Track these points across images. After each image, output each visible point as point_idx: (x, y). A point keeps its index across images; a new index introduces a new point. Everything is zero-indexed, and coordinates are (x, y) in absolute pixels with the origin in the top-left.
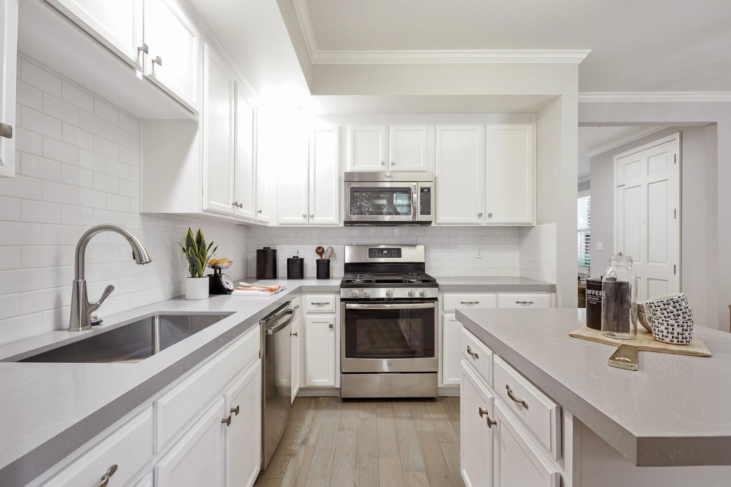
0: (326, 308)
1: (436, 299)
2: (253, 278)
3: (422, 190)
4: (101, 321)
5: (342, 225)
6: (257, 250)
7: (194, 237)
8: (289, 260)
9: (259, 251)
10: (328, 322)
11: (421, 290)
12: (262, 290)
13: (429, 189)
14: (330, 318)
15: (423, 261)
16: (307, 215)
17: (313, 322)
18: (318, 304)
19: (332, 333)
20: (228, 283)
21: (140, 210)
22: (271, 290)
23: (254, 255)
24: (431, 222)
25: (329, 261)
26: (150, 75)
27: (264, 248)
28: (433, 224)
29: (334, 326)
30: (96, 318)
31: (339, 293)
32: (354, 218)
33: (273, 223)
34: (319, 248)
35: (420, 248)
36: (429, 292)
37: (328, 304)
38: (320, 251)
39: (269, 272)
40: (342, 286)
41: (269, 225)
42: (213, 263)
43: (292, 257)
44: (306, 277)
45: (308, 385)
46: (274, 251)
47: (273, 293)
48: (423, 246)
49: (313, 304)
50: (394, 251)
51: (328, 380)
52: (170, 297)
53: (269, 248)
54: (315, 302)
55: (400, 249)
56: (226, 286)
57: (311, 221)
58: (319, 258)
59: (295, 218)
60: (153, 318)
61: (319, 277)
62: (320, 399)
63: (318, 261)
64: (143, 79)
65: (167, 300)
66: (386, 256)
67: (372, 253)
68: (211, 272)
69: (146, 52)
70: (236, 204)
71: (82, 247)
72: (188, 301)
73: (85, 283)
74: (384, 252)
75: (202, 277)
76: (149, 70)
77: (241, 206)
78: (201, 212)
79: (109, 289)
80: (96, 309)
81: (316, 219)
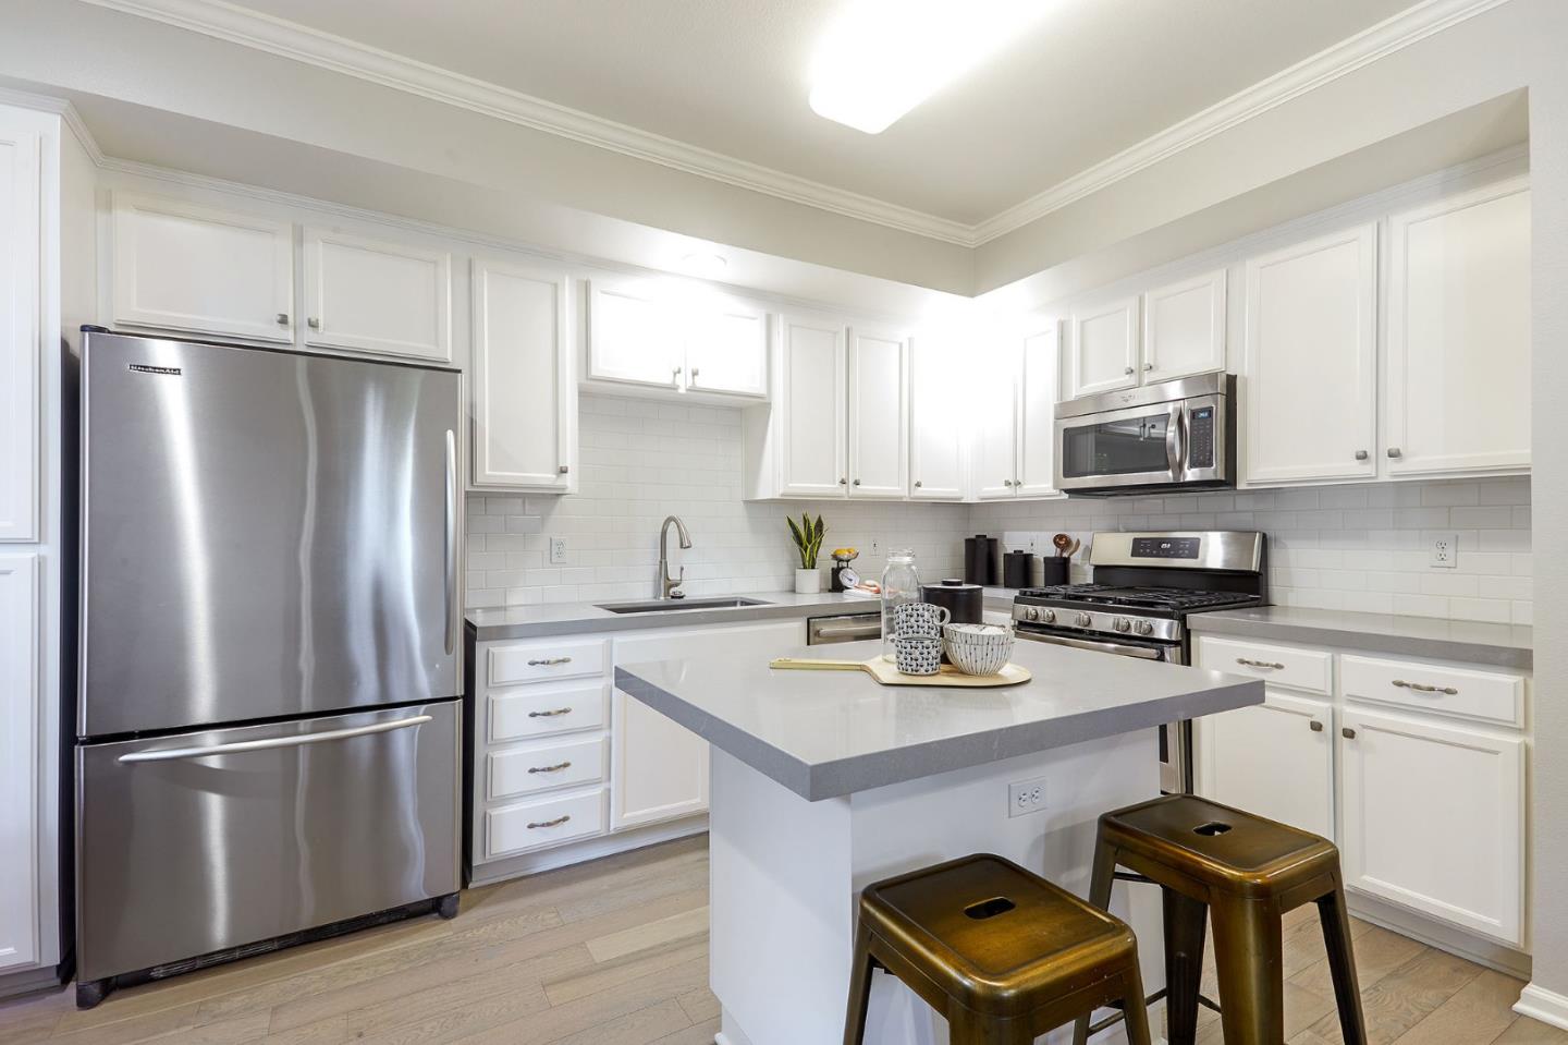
3: (1195, 415)
4: (684, 596)
5: (1066, 496)
6: (966, 539)
8: (1009, 555)
9: (968, 541)
13: (1210, 412)
16: (1012, 482)
20: (849, 580)
21: (743, 498)
25: (1070, 560)
26: (690, 387)
27: (977, 536)
30: (681, 591)
31: (1013, 610)
34: (1060, 537)
38: (1062, 541)
39: (982, 571)
40: (1017, 600)
43: (1014, 552)
46: (991, 542)
50: (1184, 544)
53: (985, 536)
55: (1198, 541)
58: (1055, 553)
59: (998, 489)
63: (1052, 559)
64: (686, 391)
66: (1167, 554)
67: (1139, 548)
68: (834, 564)
69: (679, 372)
70: (843, 482)
71: (664, 534)
72: (798, 595)
73: (666, 563)
74: (1164, 546)
75: (813, 568)
76: (689, 384)
77: (857, 483)
78: (778, 497)
79: (682, 569)
80: (677, 585)
81: (1025, 487)
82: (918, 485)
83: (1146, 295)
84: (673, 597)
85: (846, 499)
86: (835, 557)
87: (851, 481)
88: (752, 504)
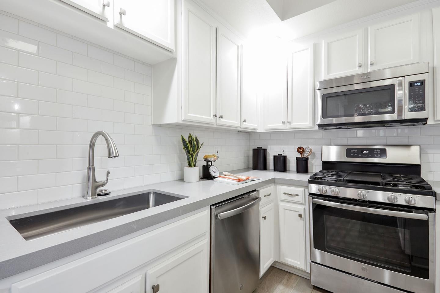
0: (296, 199)
1: (433, 210)
2: (251, 168)
3: (411, 84)
4: (110, 193)
5: (317, 128)
6: (253, 149)
7: (187, 139)
8: (274, 156)
9: (254, 150)
10: (298, 212)
11: (407, 196)
12: (235, 180)
13: (422, 83)
14: (300, 209)
15: (418, 163)
16: (286, 122)
17: (285, 209)
18: (290, 195)
19: (302, 222)
20: (215, 172)
21: (152, 123)
22: (240, 180)
23: (251, 153)
24: (427, 119)
25: (307, 159)
26: (117, 24)
27: (258, 147)
28: (429, 122)
29: (303, 216)
30: (106, 191)
31: (307, 187)
32: (327, 121)
33: (261, 130)
34: (300, 148)
35: (415, 149)
36: (420, 201)
37: (297, 195)
38: (301, 150)
39: (261, 165)
40: (310, 182)
41: (258, 131)
42: (205, 158)
43: (277, 155)
44: (289, 171)
45: (282, 261)
46: (265, 151)
47: (242, 182)
48: (418, 147)
49: (285, 194)
50: (377, 152)
51: (299, 263)
52: (177, 179)
53: (261, 148)
54: (286, 193)
55: (385, 150)
56: (213, 174)
57: (289, 126)
58: (299, 155)
59: (277, 125)
60: (149, 193)
61: (299, 171)
62: (293, 277)
63: (297, 158)
64: (114, 27)
65: (174, 181)
66: (367, 156)
67: (350, 152)
68: (205, 163)
69: (108, 6)
70: (215, 116)
71: (92, 146)
72: (185, 183)
73: (94, 169)
74: (364, 152)
75: (195, 167)
76: (117, 21)
77: (221, 117)
78: (181, 122)
79: (108, 173)
80: (103, 185)
81: (292, 124)
82: (245, 121)
83: (369, 28)
84: (99, 195)
85: (215, 126)
86: (206, 160)
87: (218, 117)
88: (159, 127)
